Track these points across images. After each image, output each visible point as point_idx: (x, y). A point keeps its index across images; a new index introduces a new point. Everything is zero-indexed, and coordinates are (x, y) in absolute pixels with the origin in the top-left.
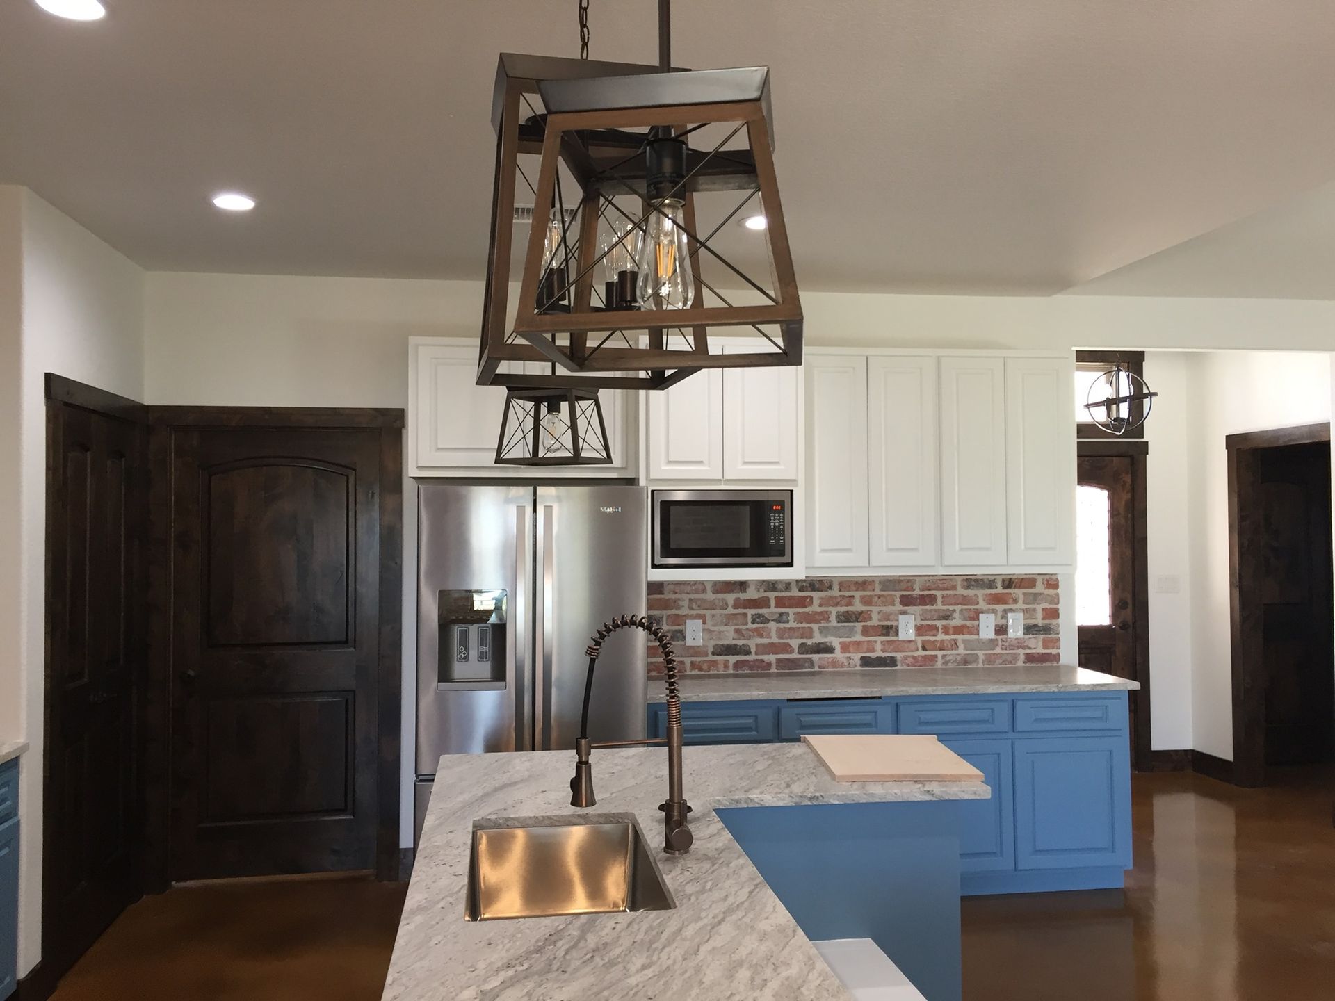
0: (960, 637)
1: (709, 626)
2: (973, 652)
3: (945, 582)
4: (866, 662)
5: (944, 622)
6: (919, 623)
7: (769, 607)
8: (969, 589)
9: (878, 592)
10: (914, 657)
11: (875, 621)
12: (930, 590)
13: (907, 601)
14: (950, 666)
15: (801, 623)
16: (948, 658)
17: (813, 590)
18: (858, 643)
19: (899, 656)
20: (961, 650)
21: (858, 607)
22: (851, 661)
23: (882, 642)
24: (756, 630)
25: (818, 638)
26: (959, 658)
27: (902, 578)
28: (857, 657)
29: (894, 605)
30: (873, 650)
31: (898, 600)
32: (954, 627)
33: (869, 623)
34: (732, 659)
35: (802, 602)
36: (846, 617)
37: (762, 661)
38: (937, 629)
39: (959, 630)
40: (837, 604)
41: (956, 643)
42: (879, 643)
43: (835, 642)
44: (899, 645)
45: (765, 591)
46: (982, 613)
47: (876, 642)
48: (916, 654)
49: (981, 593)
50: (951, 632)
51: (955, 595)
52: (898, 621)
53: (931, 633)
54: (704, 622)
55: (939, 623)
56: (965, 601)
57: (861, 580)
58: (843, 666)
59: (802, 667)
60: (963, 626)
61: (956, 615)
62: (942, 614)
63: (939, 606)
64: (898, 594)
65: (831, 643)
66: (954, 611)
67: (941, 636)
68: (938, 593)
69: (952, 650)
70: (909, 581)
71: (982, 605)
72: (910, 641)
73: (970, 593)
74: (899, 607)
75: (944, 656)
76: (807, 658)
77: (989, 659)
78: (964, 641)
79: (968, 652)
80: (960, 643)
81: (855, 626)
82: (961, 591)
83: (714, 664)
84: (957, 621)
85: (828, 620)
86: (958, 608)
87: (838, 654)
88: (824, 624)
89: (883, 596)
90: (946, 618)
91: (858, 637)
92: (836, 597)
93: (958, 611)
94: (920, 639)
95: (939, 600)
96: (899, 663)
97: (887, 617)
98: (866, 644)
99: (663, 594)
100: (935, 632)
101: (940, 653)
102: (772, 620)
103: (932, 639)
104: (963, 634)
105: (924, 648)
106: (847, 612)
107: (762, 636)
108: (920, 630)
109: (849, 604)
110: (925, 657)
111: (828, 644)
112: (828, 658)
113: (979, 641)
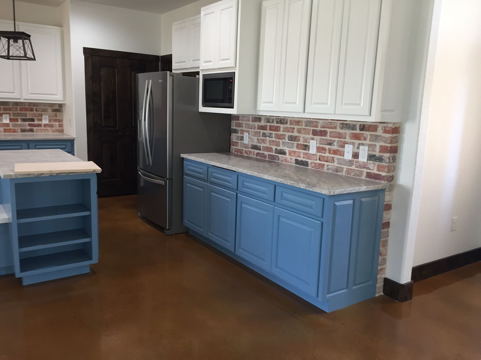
0: (336, 157)
1: (250, 136)
2: (342, 166)
3: (331, 124)
4: (297, 162)
5: (329, 147)
6: (318, 145)
7: (267, 130)
8: (343, 129)
9: (304, 127)
10: (315, 163)
11: (301, 142)
12: (324, 128)
13: (315, 133)
14: (330, 171)
15: (276, 139)
16: (329, 167)
17: (281, 123)
18: (295, 152)
19: (310, 161)
20: (336, 164)
21: (295, 134)
22: (292, 160)
23: (303, 153)
24: (263, 140)
25: (281, 147)
26: (334, 168)
27: (314, 120)
28: (294, 158)
29: (309, 134)
30: (300, 157)
31: (311, 132)
32: (333, 150)
33: (299, 143)
34: (256, 151)
35: (277, 129)
36: (292, 138)
37: (264, 154)
38: (326, 150)
39: (335, 152)
40: (288, 132)
41: (333, 159)
42: (302, 153)
43: (287, 150)
44: (309, 156)
45: (266, 122)
46: (347, 144)
47: (301, 152)
48: (316, 162)
49: (348, 132)
50: (332, 152)
51: (336, 132)
52: (309, 143)
53: (323, 152)
54: (249, 134)
55: (327, 147)
56: (340, 136)
57: (297, 120)
58: (288, 162)
59: (275, 159)
60: (338, 150)
61: (335, 143)
62: (329, 142)
63: (328, 137)
64: (312, 128)
65: (285, 150)
66: (335, 141)
67: (327, 154)
68: (329, 130)
69: (332, 163)
70: (316, 122)
71: (348, 139)
72: (314, 155)
73: (343, 131)
74: (311, 136)
75: (328, 165)
76: (277, 156)
77: (348, 171)
78: (338, 159)
79: (339, 166)
80: (335, 160)
81: (294, 143)
82: (339, 130)
83: (250, 152)
84: (335, 147)
85: (284, 138)
86: (337, 139)
87: (287, 156)
88: (284, 141)
89: (305, 129)
90: (330, 144)
91: (295, 149)
92: (288, 128)
93: (336, 141)
94: (319, 154)
95: (328, 134)
96: (309, 165)
97: (306, 140)
98: (297, 153)
99: (239, 120)
100: (324, 151)
101: (326, 164)
102: (268, 136)
103: (323, 155)
104: (337, 155)
105: (320, 160)
106: (291, 136)
107: (264, 143)
108: (319, 149)
109: (292, 132)
110: (319, 164)
111: (284, 150)
112: (284, 157)
113: (344, 160)
